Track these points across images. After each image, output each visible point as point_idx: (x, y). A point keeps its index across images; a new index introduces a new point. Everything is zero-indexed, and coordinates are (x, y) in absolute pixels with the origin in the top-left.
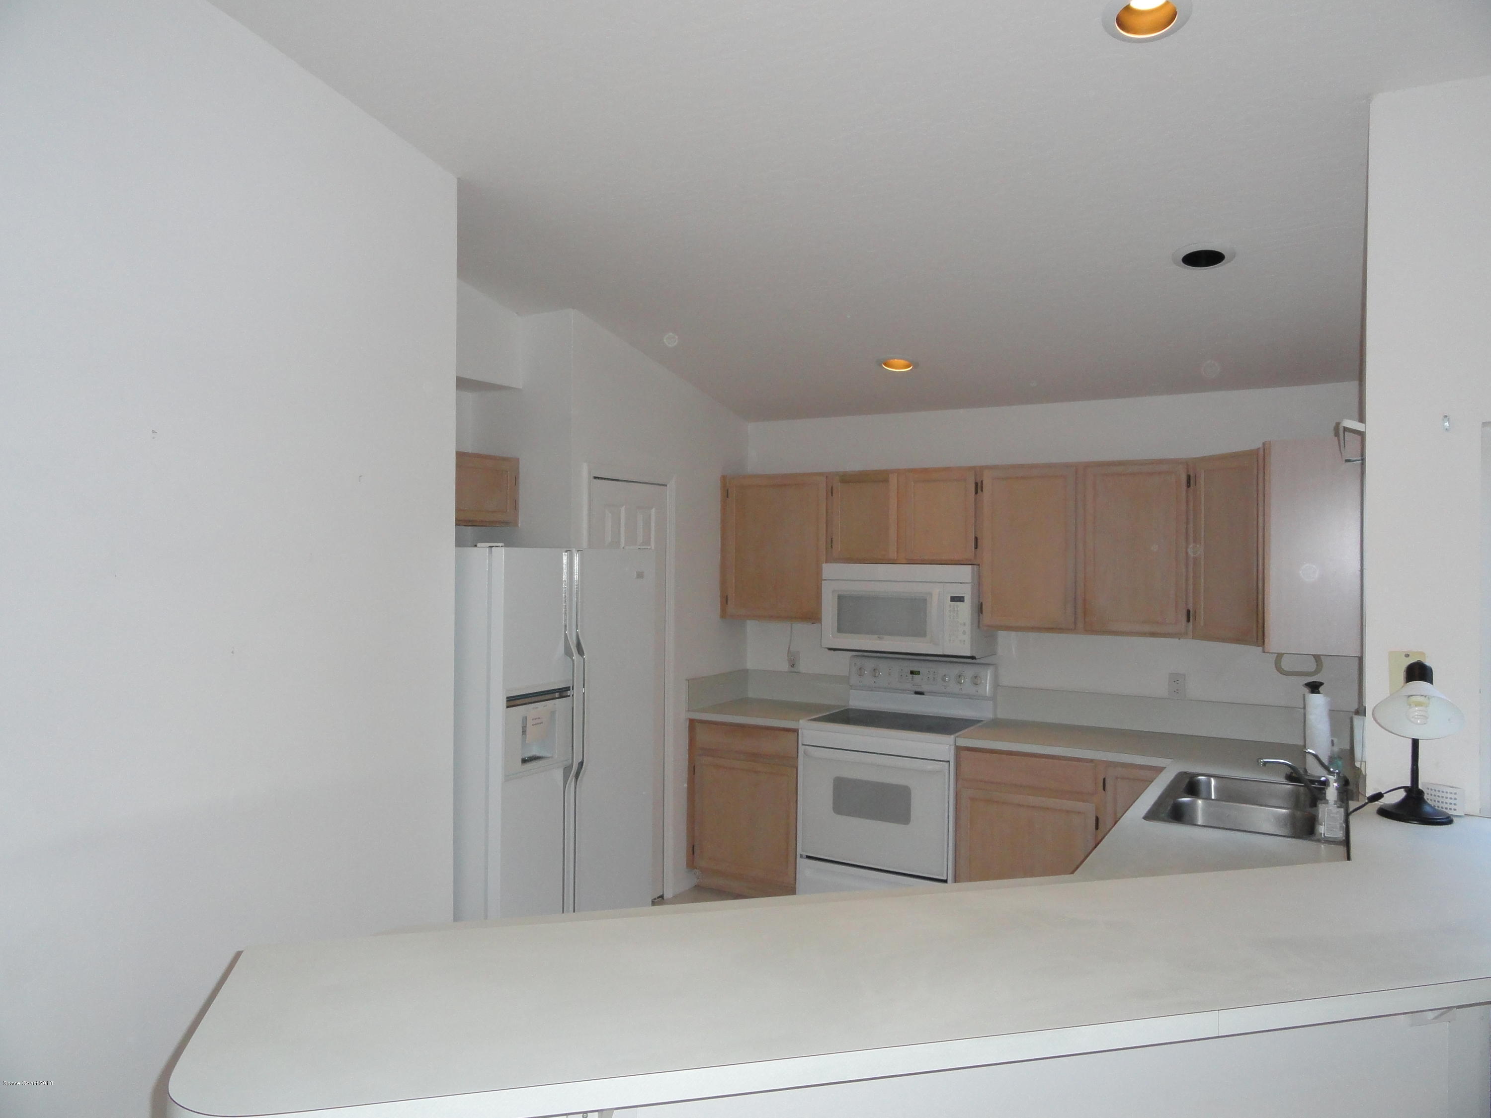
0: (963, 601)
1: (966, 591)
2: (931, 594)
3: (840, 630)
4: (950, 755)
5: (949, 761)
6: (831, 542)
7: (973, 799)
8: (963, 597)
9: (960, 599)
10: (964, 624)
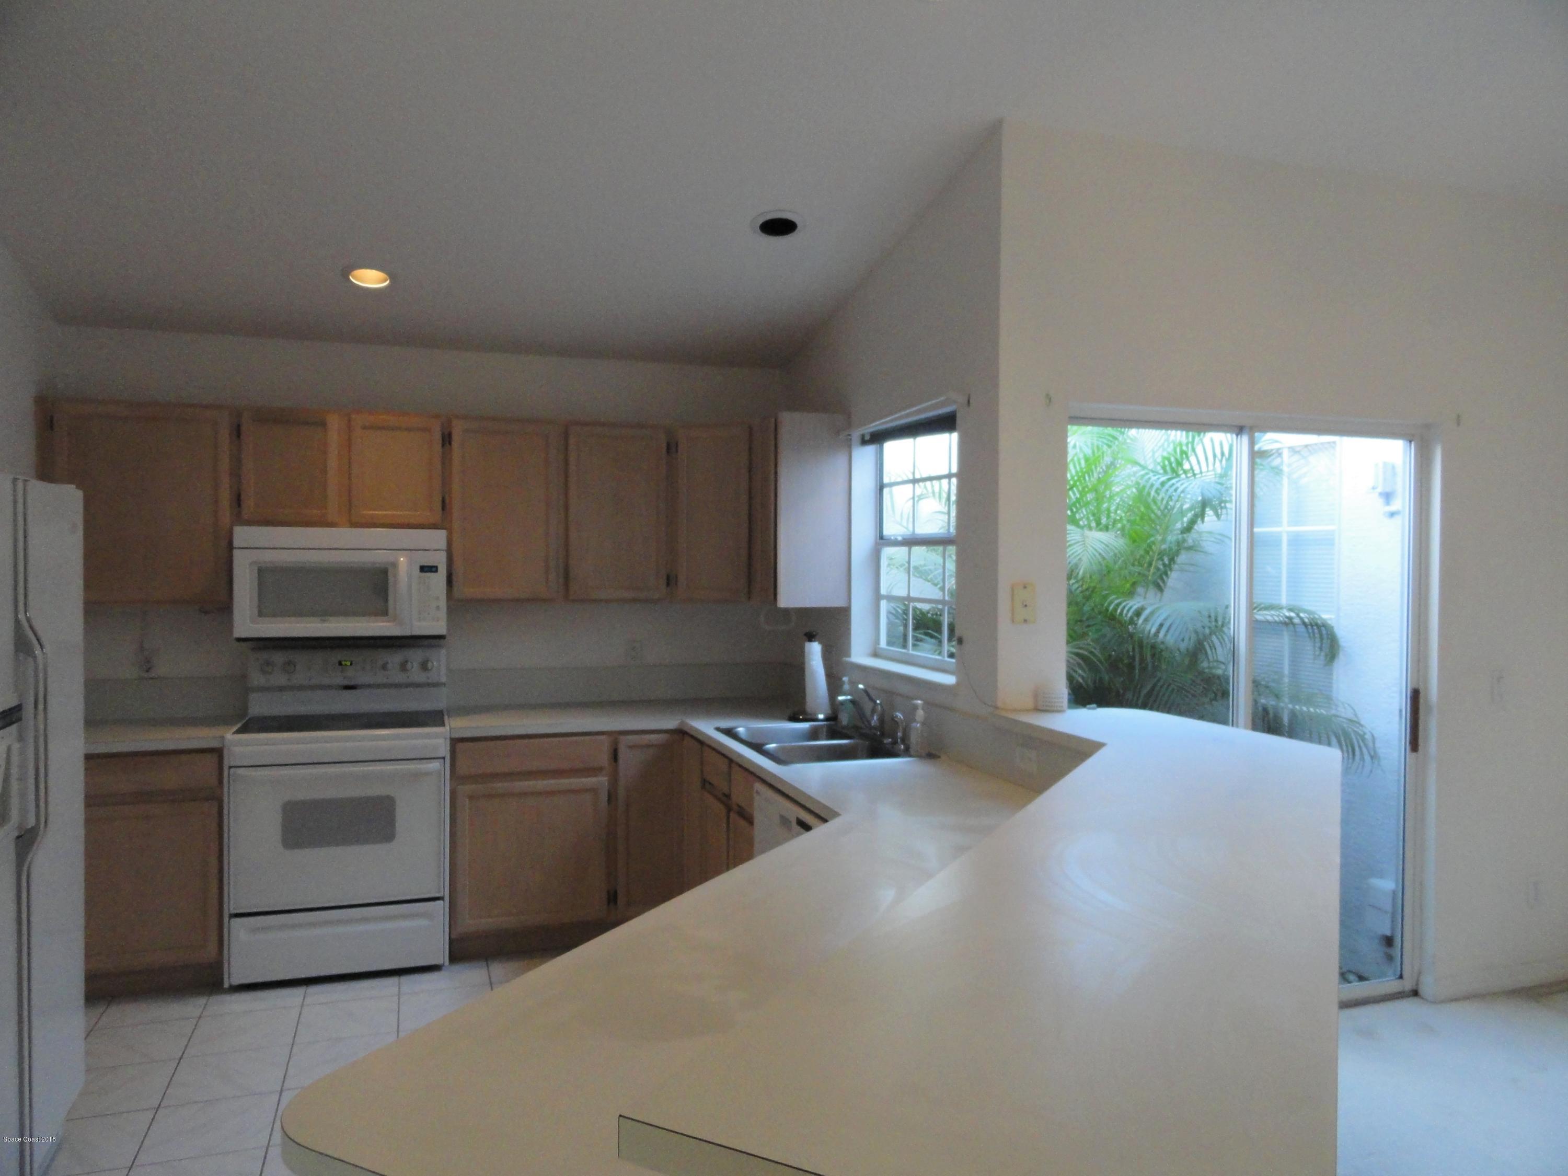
0: (436, 571)
1: (440, 559)
2: (395, 565)
3: (261, 614)
4: (444, 749)
5: (444, 758)
6: (238, 500)
7: (471, 798)
8: (436, 567)
9: (432, 569)
10: (437, 598)
